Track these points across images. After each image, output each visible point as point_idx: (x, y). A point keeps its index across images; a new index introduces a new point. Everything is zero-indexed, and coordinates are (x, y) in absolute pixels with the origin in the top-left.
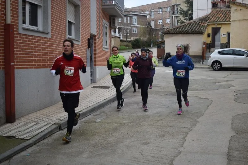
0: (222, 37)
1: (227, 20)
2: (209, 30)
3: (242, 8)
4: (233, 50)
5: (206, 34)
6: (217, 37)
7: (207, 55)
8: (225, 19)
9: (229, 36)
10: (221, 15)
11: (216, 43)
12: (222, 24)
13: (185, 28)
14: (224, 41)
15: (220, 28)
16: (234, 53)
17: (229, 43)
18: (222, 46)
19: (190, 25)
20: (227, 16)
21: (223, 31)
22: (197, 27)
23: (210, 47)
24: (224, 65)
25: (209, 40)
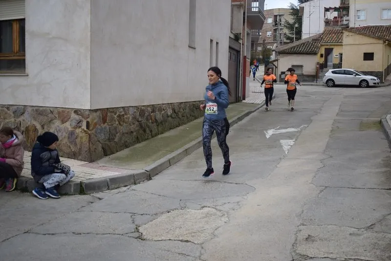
0: (334, 58)
1: (340, 41)
2: (323, 51)
3: (353, 34)
4: (344, 70)
5: (319, 55)
6: (329, 57)
7: (320, 75)
8: (338, 40)
9: (341, 58)
10: (333, 35)
11: (329, 63)
12: (334, 45)
13: (300, 48)
14: (337, 62)
15: (333, 49)
16: (345, 73)
17: (341, 64)
18: (335, 66)
19: (304, 45)
20: (340, 37)
21: (336, 52)
22: (311, 47)
23: (323, 67)
24: (337, 83)
25: (322, 60)
